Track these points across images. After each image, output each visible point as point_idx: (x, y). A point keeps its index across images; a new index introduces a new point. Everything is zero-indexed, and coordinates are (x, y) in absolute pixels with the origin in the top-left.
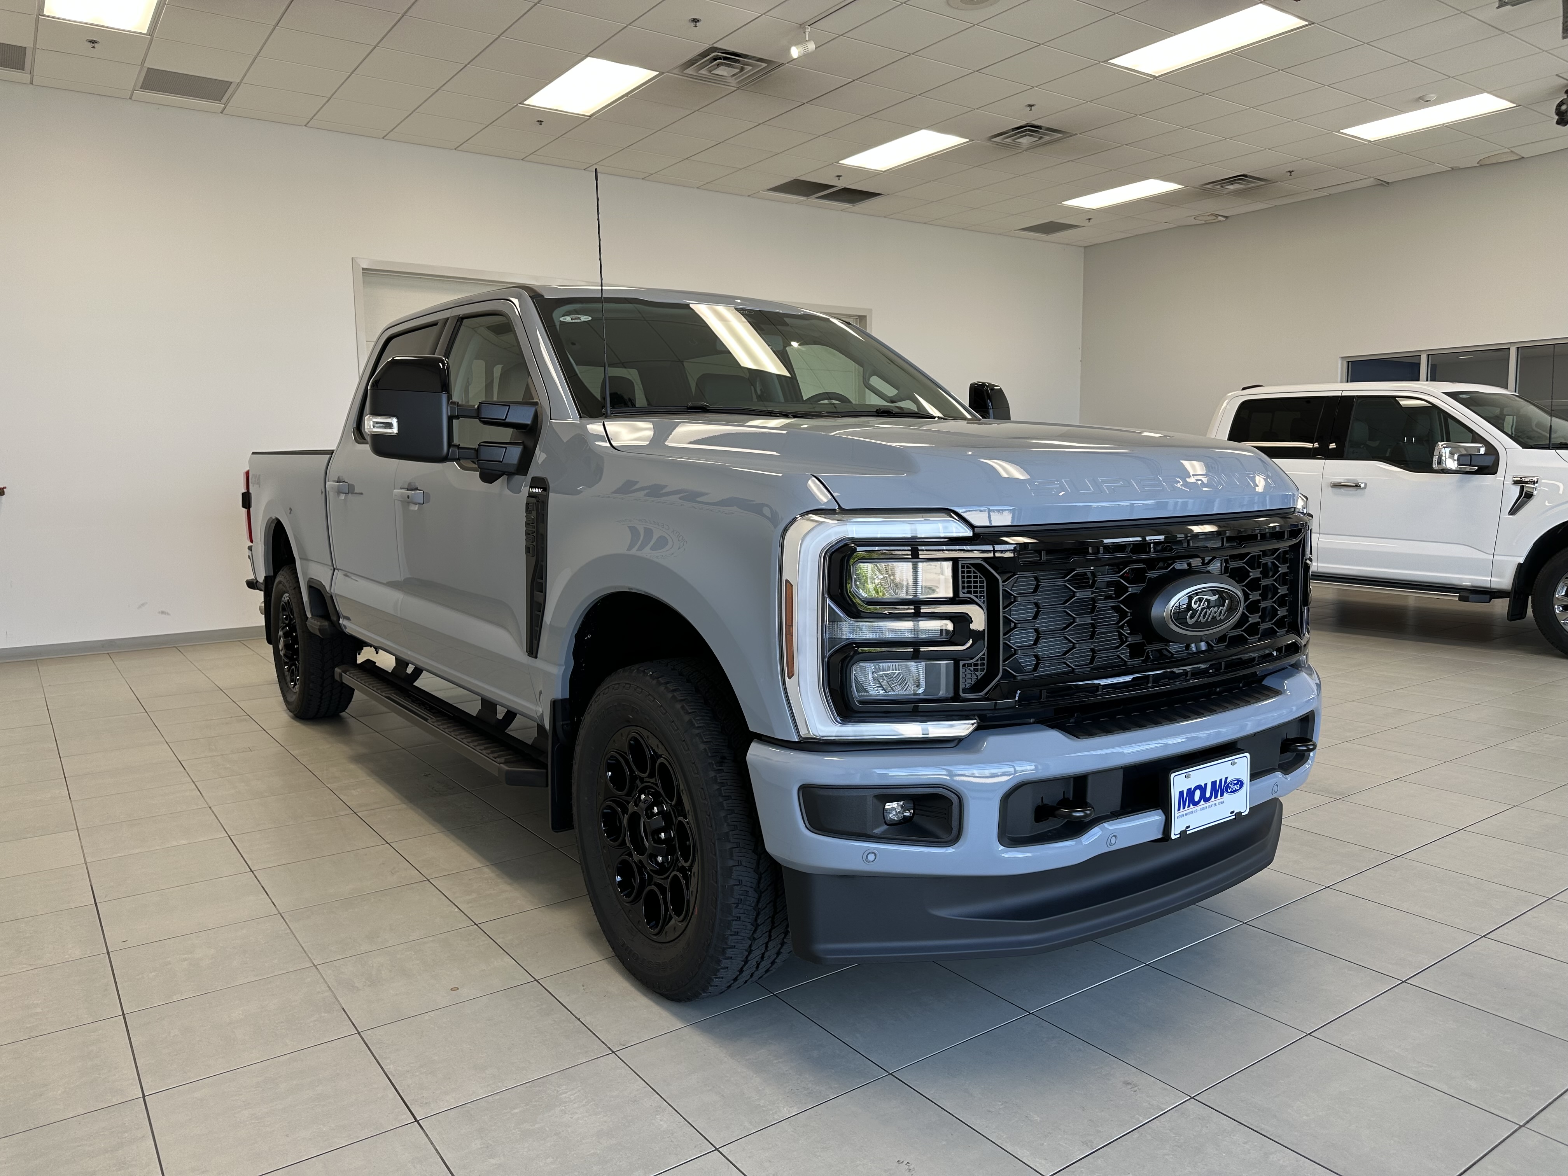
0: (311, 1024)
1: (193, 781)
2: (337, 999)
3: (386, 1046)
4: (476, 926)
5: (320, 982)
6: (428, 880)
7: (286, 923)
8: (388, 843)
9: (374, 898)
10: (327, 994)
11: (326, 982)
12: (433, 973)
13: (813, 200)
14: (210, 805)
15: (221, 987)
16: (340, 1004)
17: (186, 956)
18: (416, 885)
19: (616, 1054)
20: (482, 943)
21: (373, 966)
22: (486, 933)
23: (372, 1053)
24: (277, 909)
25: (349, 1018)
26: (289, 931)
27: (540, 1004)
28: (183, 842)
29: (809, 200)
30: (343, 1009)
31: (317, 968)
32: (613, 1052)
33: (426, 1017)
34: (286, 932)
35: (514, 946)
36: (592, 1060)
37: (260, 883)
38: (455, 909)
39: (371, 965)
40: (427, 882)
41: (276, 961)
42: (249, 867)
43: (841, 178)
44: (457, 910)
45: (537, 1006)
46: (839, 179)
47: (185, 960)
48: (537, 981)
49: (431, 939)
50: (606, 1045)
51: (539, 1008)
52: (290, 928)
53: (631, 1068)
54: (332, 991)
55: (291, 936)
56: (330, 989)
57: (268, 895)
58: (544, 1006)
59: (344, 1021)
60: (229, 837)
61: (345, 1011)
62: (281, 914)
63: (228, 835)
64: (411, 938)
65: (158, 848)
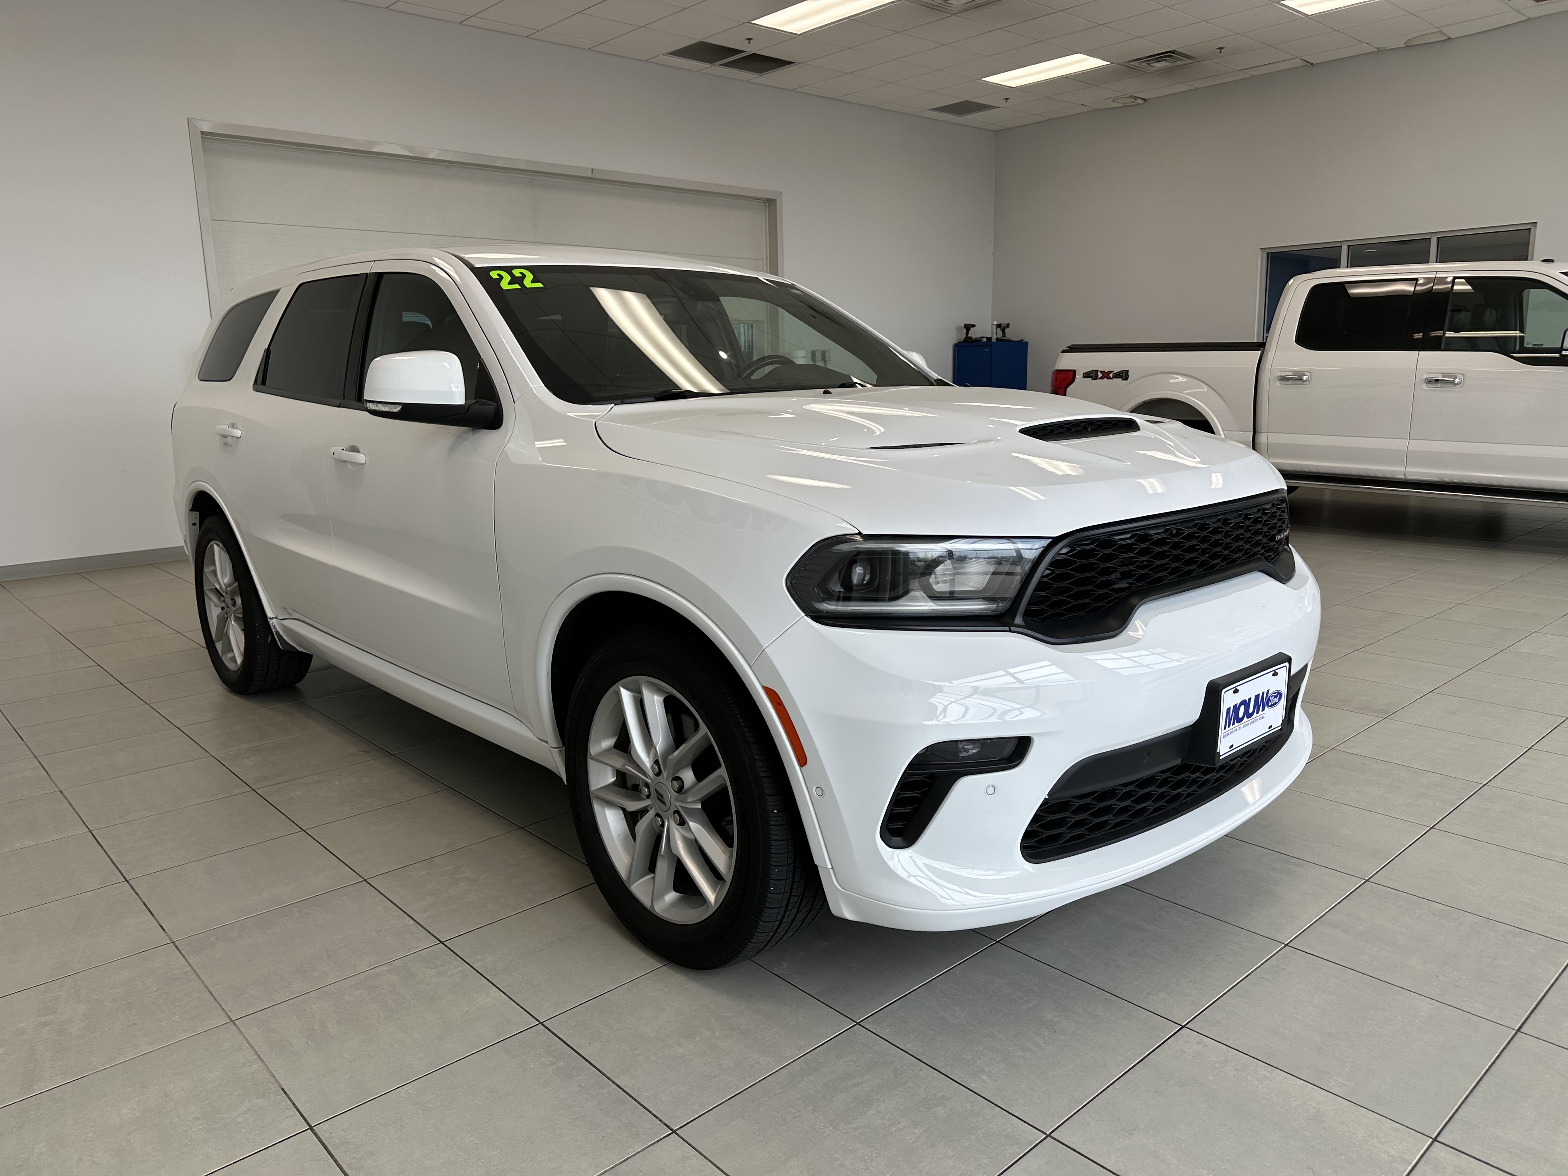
0: (240, 1119)
1: (36, 757)
3: (355, 1148)
4: (441, 944)
5: (244, 1048)
6: (365, 880)
7: (183, 956)
8: (303, 830)
9: (298, 911)
10: (255, 1067)
11: (252, 1047)
12: (399, 1021)
13: (717, 69)
16: (278, 1082)
18: (350, 888)
19: (678, 1134)
21: (313, 1017)
22: (457, 955)
23: (336, 1161)
24: (168, 936)
25: (294, 1104)
26: (189, 969)
28: (30, 842)
29: (713, 67)
30: (283, 1090)
31: (235, 1024)
33: (404, 1093)
34: (185, 971)
35: (499, 972)
36: (648, 1147)
38: (409, 921)
40: (365, 882)
41: (177, 1017)
43: (751, 41)
44: (412, 922)
46: (749, 43)
48: (542, 1024)
49: (386, 969)
50: (660, 1120)
52: (190, 964)
54: (262, 1061)
55: (193, 976)
56: (259, 1057)
57: (153, 915)
59: (287, 1109)
60: (91, 832)
61: (285, 1093)
62: (173, 943)
63: (89, 829)
64: (360, 969)
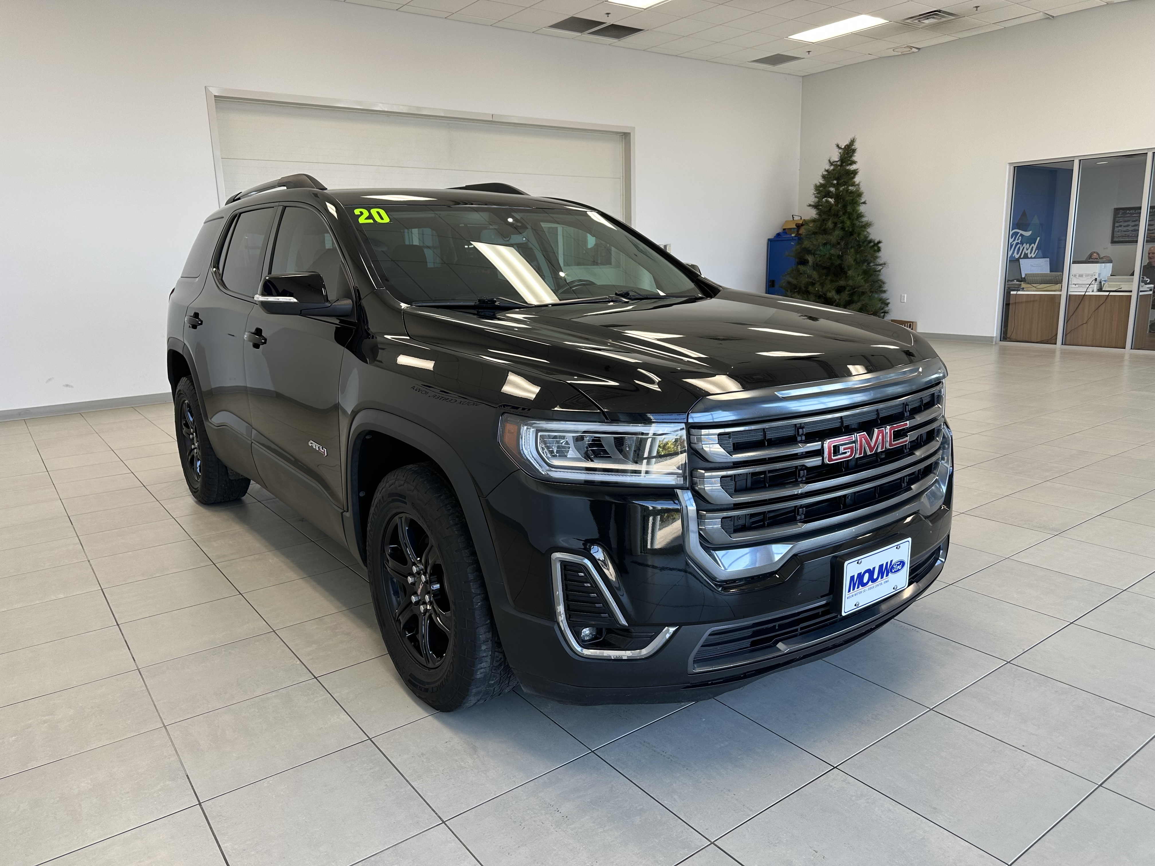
0: (155, 795)
1: (77, 535)
2: (182, 764)
3: (225, 820)
4: (315, 679)
5: (168, 745)
7: (143, 679)
9: (225, 651)
10: (172, 759)
11: (173, 745)
12: (275, 732)
13: (586, 36)
14: (89, 559)
15: (75, 752)
16: (185, 770)
17: (46, 717)
18: (263, 636)
19: (446, 824)
20: (320, 698)
21: (218, 726)
22: (324, 687)
23: (211, 828)
25: (192, 786)
26: (145, 688)
27: (373, 766)
28: (61, 596)
29: (583, 35)
30: (187, 776)
31: (166, 728)
32: (444, 822)
33: (265, 783)
36: (423, 832)
37: (124, 637)
39: (217, 725)
40: (273, 633)
41: (130, 721)
42: (116, 620)
45: (371, 769)
46: (608, 16)
47: (45, 722)
51: (372, 771)
52: (146, 685)
53: (461, 841)
54: (178, 755)
55: (146, 693)
56: (177, 752)
58: (377, 769)
59: (187, 789)
60: (102, 590)
61: (188, 778)
63: (101, 588)
64: (257, 694)
65: (37, 602)
